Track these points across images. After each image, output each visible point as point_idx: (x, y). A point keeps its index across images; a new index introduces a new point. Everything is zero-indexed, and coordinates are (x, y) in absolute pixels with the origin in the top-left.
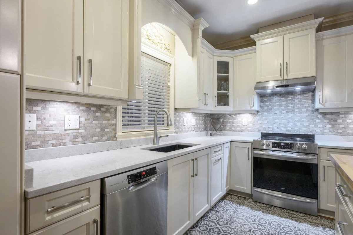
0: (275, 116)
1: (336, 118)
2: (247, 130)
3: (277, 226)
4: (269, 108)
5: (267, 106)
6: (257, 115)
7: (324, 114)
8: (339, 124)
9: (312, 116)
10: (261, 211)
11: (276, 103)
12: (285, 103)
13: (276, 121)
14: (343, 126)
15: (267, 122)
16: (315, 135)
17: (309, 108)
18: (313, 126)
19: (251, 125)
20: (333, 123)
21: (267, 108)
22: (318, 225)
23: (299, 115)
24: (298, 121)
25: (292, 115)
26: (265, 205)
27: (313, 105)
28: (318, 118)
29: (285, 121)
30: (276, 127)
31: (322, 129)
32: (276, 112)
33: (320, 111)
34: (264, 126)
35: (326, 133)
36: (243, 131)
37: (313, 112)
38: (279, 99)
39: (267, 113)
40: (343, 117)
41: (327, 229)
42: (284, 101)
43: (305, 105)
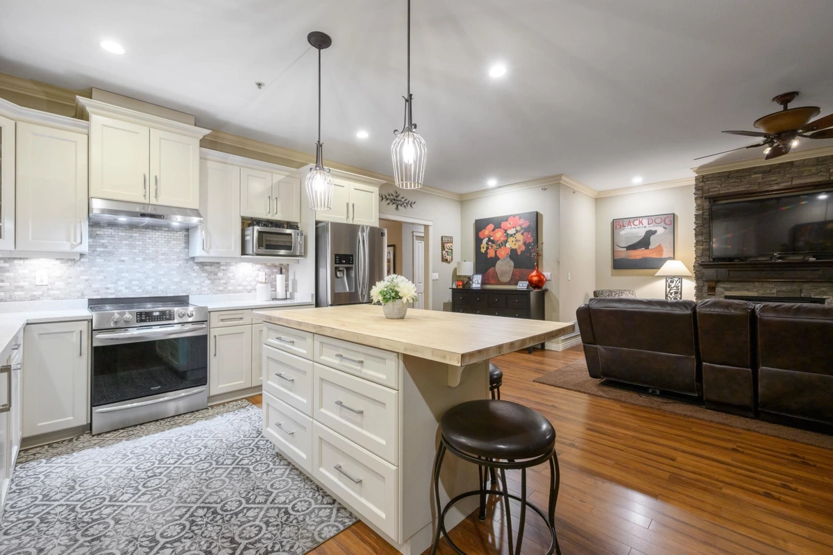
0: (120, 266)
1: (216, 270)
2: (49, 296)
3: (167, 443)
4: (107, 250)
5: (103, 245)
6: (78, 263)
7: (202, 264)
8: (219, 279)
9: (185, 267)
10: (123, 441)
11: (124, 242)
12: (141, 243)
13: (123, 275)
14: (224, 281)
15: (102, 278)
16: (190, 297)
17: (181, 255)
18: (187, 282)
19: (60, 284)
20: (212, 277)
21: (102, 249)
22: (213, 416)
23: (166, 265)
24: (163, 275)
25: (154, 264)
26: (121, 431)
27: (187, 250)
28: (194, 270)
29: (141, 275)
30: (123, 286)
31: (199, 287)
32: (123, 258)
33: (196, 260)
34: (94, 286)
35: (204, 291)
36: (33, 298)
37: (187, 260)
38: (130, 234)
39: (102, 260)
40: (224, 270)
41: (225, 415)
42: (139, 240)
43: (175, 250)
